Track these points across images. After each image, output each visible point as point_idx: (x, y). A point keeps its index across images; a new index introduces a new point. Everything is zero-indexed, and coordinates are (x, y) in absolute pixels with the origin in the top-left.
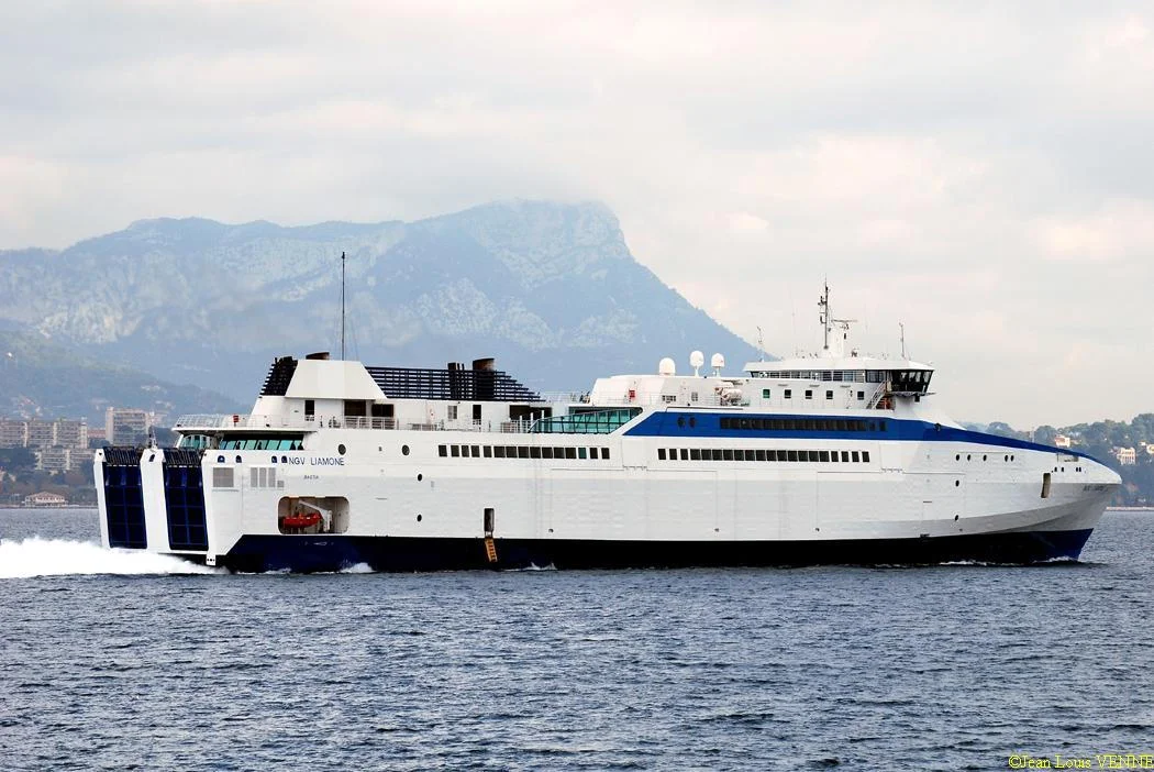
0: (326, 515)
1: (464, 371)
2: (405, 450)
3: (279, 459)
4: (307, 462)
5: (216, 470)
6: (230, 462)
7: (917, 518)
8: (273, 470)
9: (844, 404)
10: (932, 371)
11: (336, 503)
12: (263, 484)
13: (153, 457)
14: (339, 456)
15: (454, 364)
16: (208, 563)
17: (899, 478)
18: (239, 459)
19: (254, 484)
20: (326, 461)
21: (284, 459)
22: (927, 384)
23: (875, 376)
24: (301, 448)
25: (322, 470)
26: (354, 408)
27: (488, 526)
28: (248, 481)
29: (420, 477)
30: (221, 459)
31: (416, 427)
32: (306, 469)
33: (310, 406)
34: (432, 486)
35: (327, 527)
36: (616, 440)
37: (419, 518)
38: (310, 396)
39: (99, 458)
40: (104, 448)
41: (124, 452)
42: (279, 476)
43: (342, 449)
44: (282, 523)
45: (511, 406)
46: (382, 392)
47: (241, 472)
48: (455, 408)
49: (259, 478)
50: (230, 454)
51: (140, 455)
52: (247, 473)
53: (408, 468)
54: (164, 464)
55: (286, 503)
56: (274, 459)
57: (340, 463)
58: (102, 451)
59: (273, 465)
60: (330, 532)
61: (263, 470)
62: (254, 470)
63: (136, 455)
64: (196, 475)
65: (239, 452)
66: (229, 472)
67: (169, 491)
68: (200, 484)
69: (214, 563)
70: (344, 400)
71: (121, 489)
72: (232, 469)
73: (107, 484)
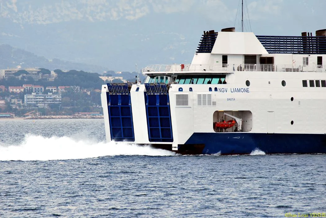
0: (239, 121)
1: (312, 37)
2: (284, 83)
3: (213, 89)
4: (229, 90)
5: (178, 96)
6: (186, 91)
8: (210, 95)
11: (244, 114)
12: (204, 104)
13: (138, 89)
14: (246, 87)
15: (306, 33)
16: (173, 149)
18: (191, 89)
19: (199, 103)
20: (239, 90)
21: (216, 89)
24: (225, 83)
25: (238, 96)
26: (250, 60)
28: (196, 102)
29: (292, 99)
30: (181, 89)
32: (229, 95)
33: (225, 59)
34: (299, 104)
35: (240, 128)
37: (292, 123)
38: (225, 53)
39: (104, 90)
40: (108, 84)
41: (120, 86)
42: (213, 99)
43: (248, 83)
44: (215, 126)
46: (265, 50)
47: (193, 97)
48: (307, 58)
49: (202, 100)
50: (186, 86)
51: (130, 88)
52: (196, 97)
53: (285, 93)
54: (145, 93)
55: (217, 114)
56: (210, 89)
57: (247, 91)
58: (106, 86)
59: (210, 93)
60: (241, 131)
61: (204, 95)
62: (199, 96)
63: (128, 88)
64: (165, 99)
65: (191, 86)
66: (186, 97)
67: (149, 108)
68: (168, 104)
69: (177, 149)
70: (244, 55)
71: (118, 108)
72: (187, 95)
73: (109, 105)
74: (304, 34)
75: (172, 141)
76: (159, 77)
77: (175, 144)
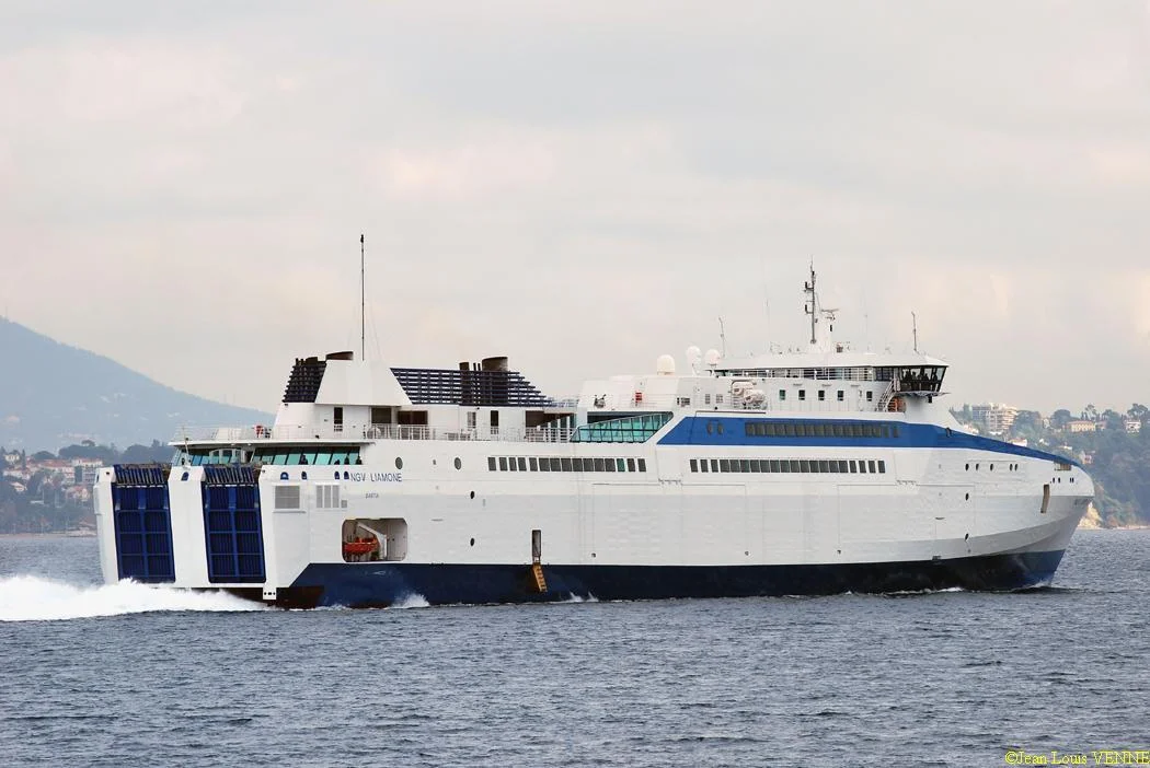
0: (381, 538)
1: (480, 373)
2: (458, 463)
3: (342, 476)
4: (368, 477)
5: (279, 490)
6: (295, 480)
7: (929, 538)
8: (336, 487)
9: (855, 407)
10: (945, 367)
11: (392, 526)
12: (328, 506)
13: (185, 477)
14: (396, 470)
15: (467, 364)
16: (266, 597)
17: (912, 490)
18: (304, 475)
19: (319, 504)
20: (385, 478)
21: (346, 474)
22: (940, 383)
23: (884, 373)
24: (359, 462)
25: (382, 488)
26: (381, 415)
27: (536, 552)
28: (314, 502)
29: (472, 495)
30: (285, 476)
31: (452, 437)
32: (365, 487)
33: (338, 413)
34: (484, 504)
35: (384, 553)
36: (649, 449)
37: (472, 542)
38: (339, 402)
39: (105, 477)
40: (115, 466)
41: (146, 471)
42: (343, 494)
43: (399, 463)
44: (346, 553)
45: (527, 412)
46: (407, 397)
47: (307, 490)
48: (474, 414)
49: (327, 497)
50: (295, 470)
51: (167, 474)
52: (312, 491)
53: (459, 485)
54: (203, 484)
55: (350, 527)
56: (337, 474)
57: (398, 479)
58: (112, 470)
59: (336, 482)
60: (386, 559)
61: (328, 487)
62: (319, 488)
63: (162, 474)
64: (250, 495)
65: (304, 468)
66: (295, 491)
67: (211, 514)
68: (256, 505)
69: (274, 597)
70: (370, 406)
71: (138, 514)
72: (298, 487)
73: (118, 508)
74: (464, 366)
75: (263, 580)
76: (221, 451)
77: (270, 588)
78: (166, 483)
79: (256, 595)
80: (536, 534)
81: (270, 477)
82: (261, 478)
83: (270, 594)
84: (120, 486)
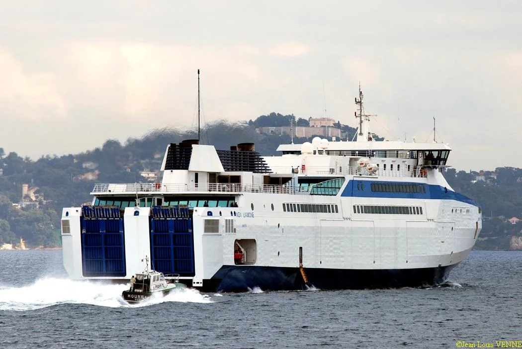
2: (272, 207)
4: (242, 214)
5: (207, 222)
6: (216, 216)
8: (233, 220)
13: (136, 214)
16: (195, 285)
17: (432, 225)
18: (220, 213)
19: (226, 230)
20: (248, 215)
21: (235, 213)
23: (413, 154)
25: (248, 221)
26: (212, 178)
29: (279, 226)
30: (210, 214)
33: (196, 177)
34: (283, 231)
37: (279, 254)
39: (76, 213)
40: (82, 207)
41: (107, 210)
43: (252, 207)
45: (262, 177)
46: (223, 167)
49: (228, 226)
50: (215, 210)
52: (224, 223)
53: (274, 220)
54: (150, 218)
55: (236, 243)
56: (231, 213)
57: (252, 215)
58: (79, 209)
59: (232, 218)
61: (229, 221)
63: (119, 212)
65: (219, 209)
66: (216, 222)
67: (155, 236)
68: (190, 231)
70: (208, 172)
71: (100, 235)
72: (218, 220)
73: (84, 232)
74: (232, 148)
75: (193, 275)
76: (146, 199)
77: (197, 280)
78: (122, 217)
79: (189, 284)
80: (301, 248)
81: (200, 214)
82: (195, 214)
83: (198, 283)
84: (86, 218)
